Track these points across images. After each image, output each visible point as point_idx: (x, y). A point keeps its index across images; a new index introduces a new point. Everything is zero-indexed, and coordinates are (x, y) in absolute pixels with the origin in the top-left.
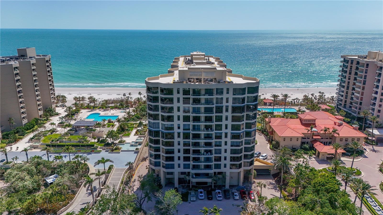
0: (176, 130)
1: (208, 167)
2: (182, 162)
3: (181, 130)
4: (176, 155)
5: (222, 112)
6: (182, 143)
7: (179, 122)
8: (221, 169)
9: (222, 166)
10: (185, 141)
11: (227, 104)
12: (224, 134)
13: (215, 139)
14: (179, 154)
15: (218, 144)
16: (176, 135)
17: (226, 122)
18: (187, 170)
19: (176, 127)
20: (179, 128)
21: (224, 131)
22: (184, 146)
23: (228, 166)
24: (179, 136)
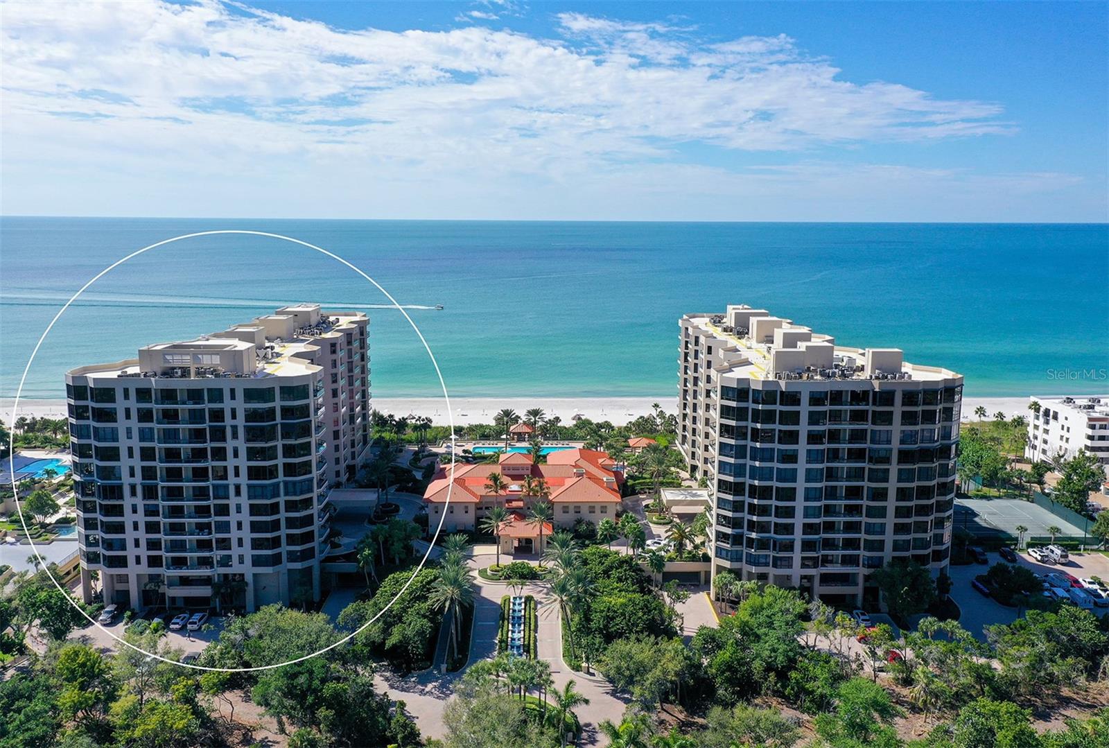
0: (126, 480)
1: (205, 563)
2: (143, 552)
3: (138, 480)
4: (129, 535)
5: (224, 439)
6: (141, 510)
7: (131, 463)
8: (231, 567)
9: (235, 561)
10: (148, 505)
11: (234, 422)
12: (233, 487)
13: (215, 498)
15: (222, 511)
16: (127, 491)
17: (236, 462)
18: (155, 571)
19: (125, 473)
20: (132, 475)
21: (232, 480)
22: (146, 515)
23: (248, 560)
24: (133, 493)
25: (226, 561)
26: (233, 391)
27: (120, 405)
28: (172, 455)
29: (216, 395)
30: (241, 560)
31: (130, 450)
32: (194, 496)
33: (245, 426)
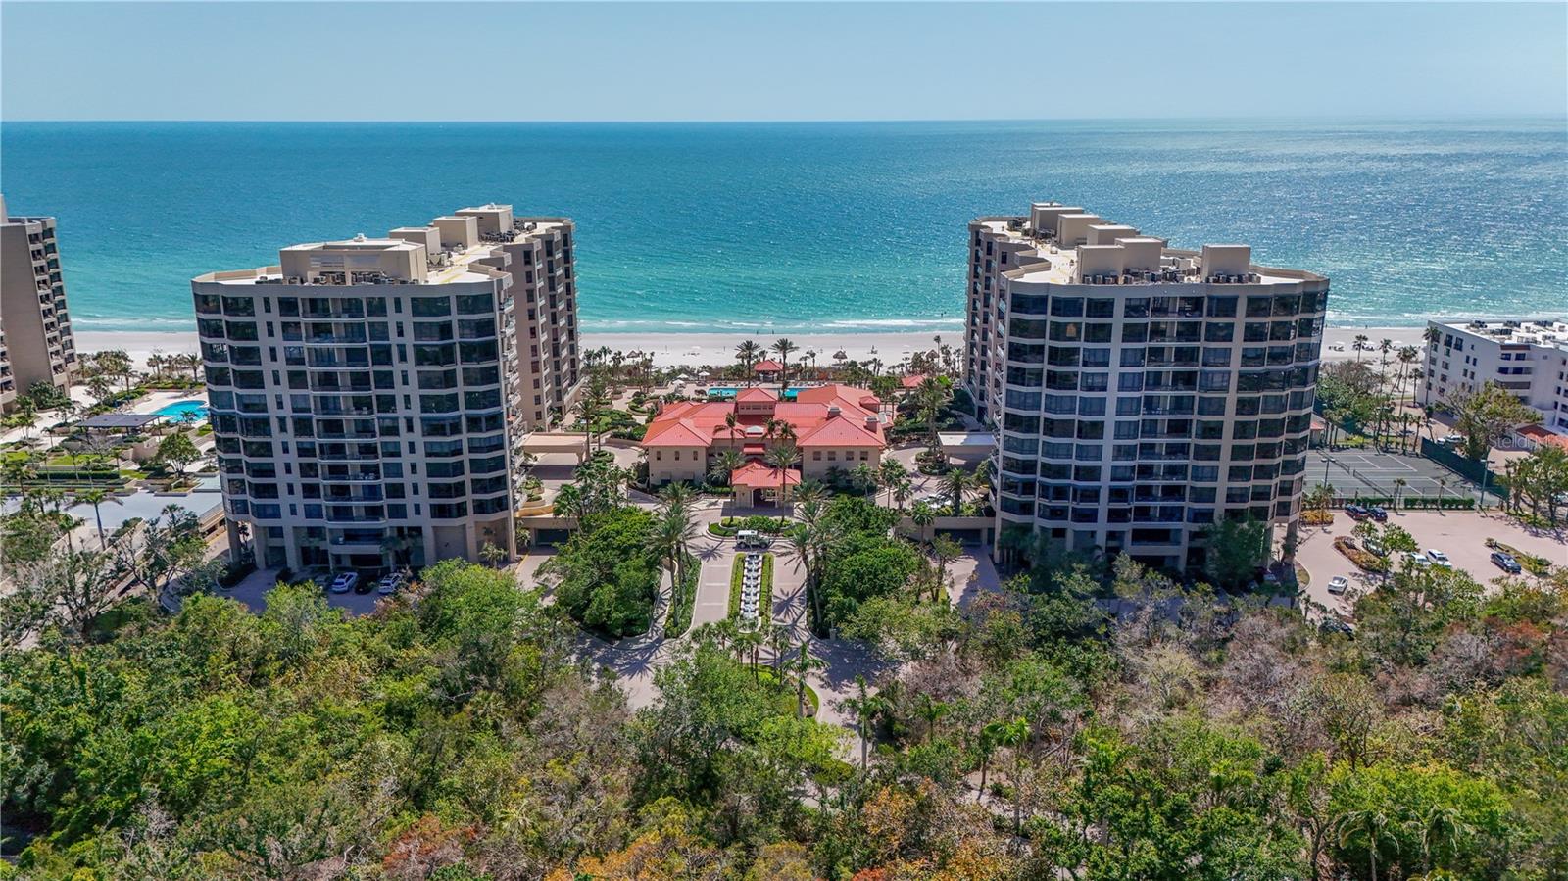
0: (273, 412)
1: (374, 513)
2: (299, 500)
3: (287, 412)
4: (281, 479)
5: (388, 361)
6: (293, 448)
7: (278, 390)
8: (405, 518)
9: (410, 510)
10: (302, 443)
11: (401, 340)
12: (404, 421)
13: (382, 434)
14: (289, 478)
15: (391, 449)
16: (275, 425)
18: (315, 523)
19: (271, 403)
20: (280, 405)
21: (401, 412)
22: (300, 455)
23: (426, 510)
24: (283, 429)
25: (399, 512)
26: (398, 302)
27: (260, 318)
28: (329, 381)
29: (377, 307)
30: (418, 510)
31: (276, 375)
32: (357, 432)
33: (414, 345)
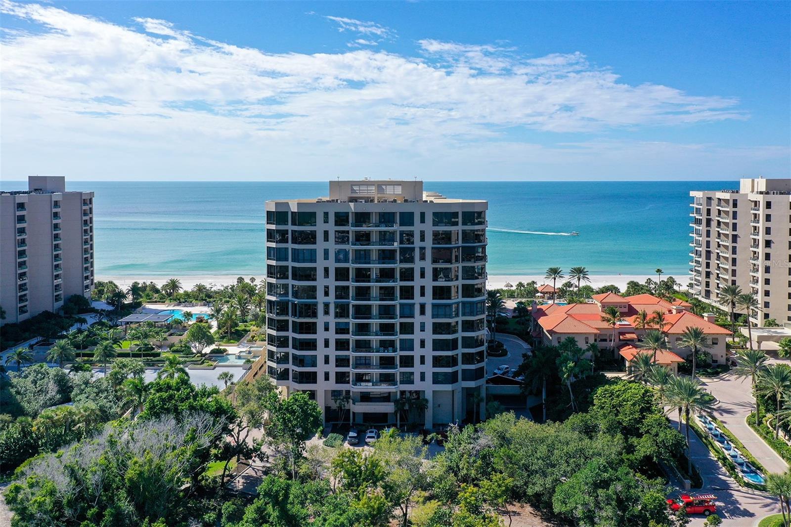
0: (320, 299)
1: (388, 379)
3: (331, 299)
5: (412, 260)
6: (332, 327)
7: (327, 282)
8: (413, 383)
9: (417, 377)
10: (339, 323)
11: (422, 244)
12: (419, 306)
13: (401, 316)
15: (407, 329)
16: (320, 309)
17: (422, 282)
18: (343, 387)
19: (320, 292)
20: (327, 294)
21: (418, 299)
22: (337, 333)
23: (429, 377)
24: (327, 312)
25: (408, 379)
26: (423, 215)
27: (320, 228)
28: (362, 275)
29: (407, 219)
30: (423, 377)
31: (326, 270)
32: (381, 315)
33: (432, 248)
